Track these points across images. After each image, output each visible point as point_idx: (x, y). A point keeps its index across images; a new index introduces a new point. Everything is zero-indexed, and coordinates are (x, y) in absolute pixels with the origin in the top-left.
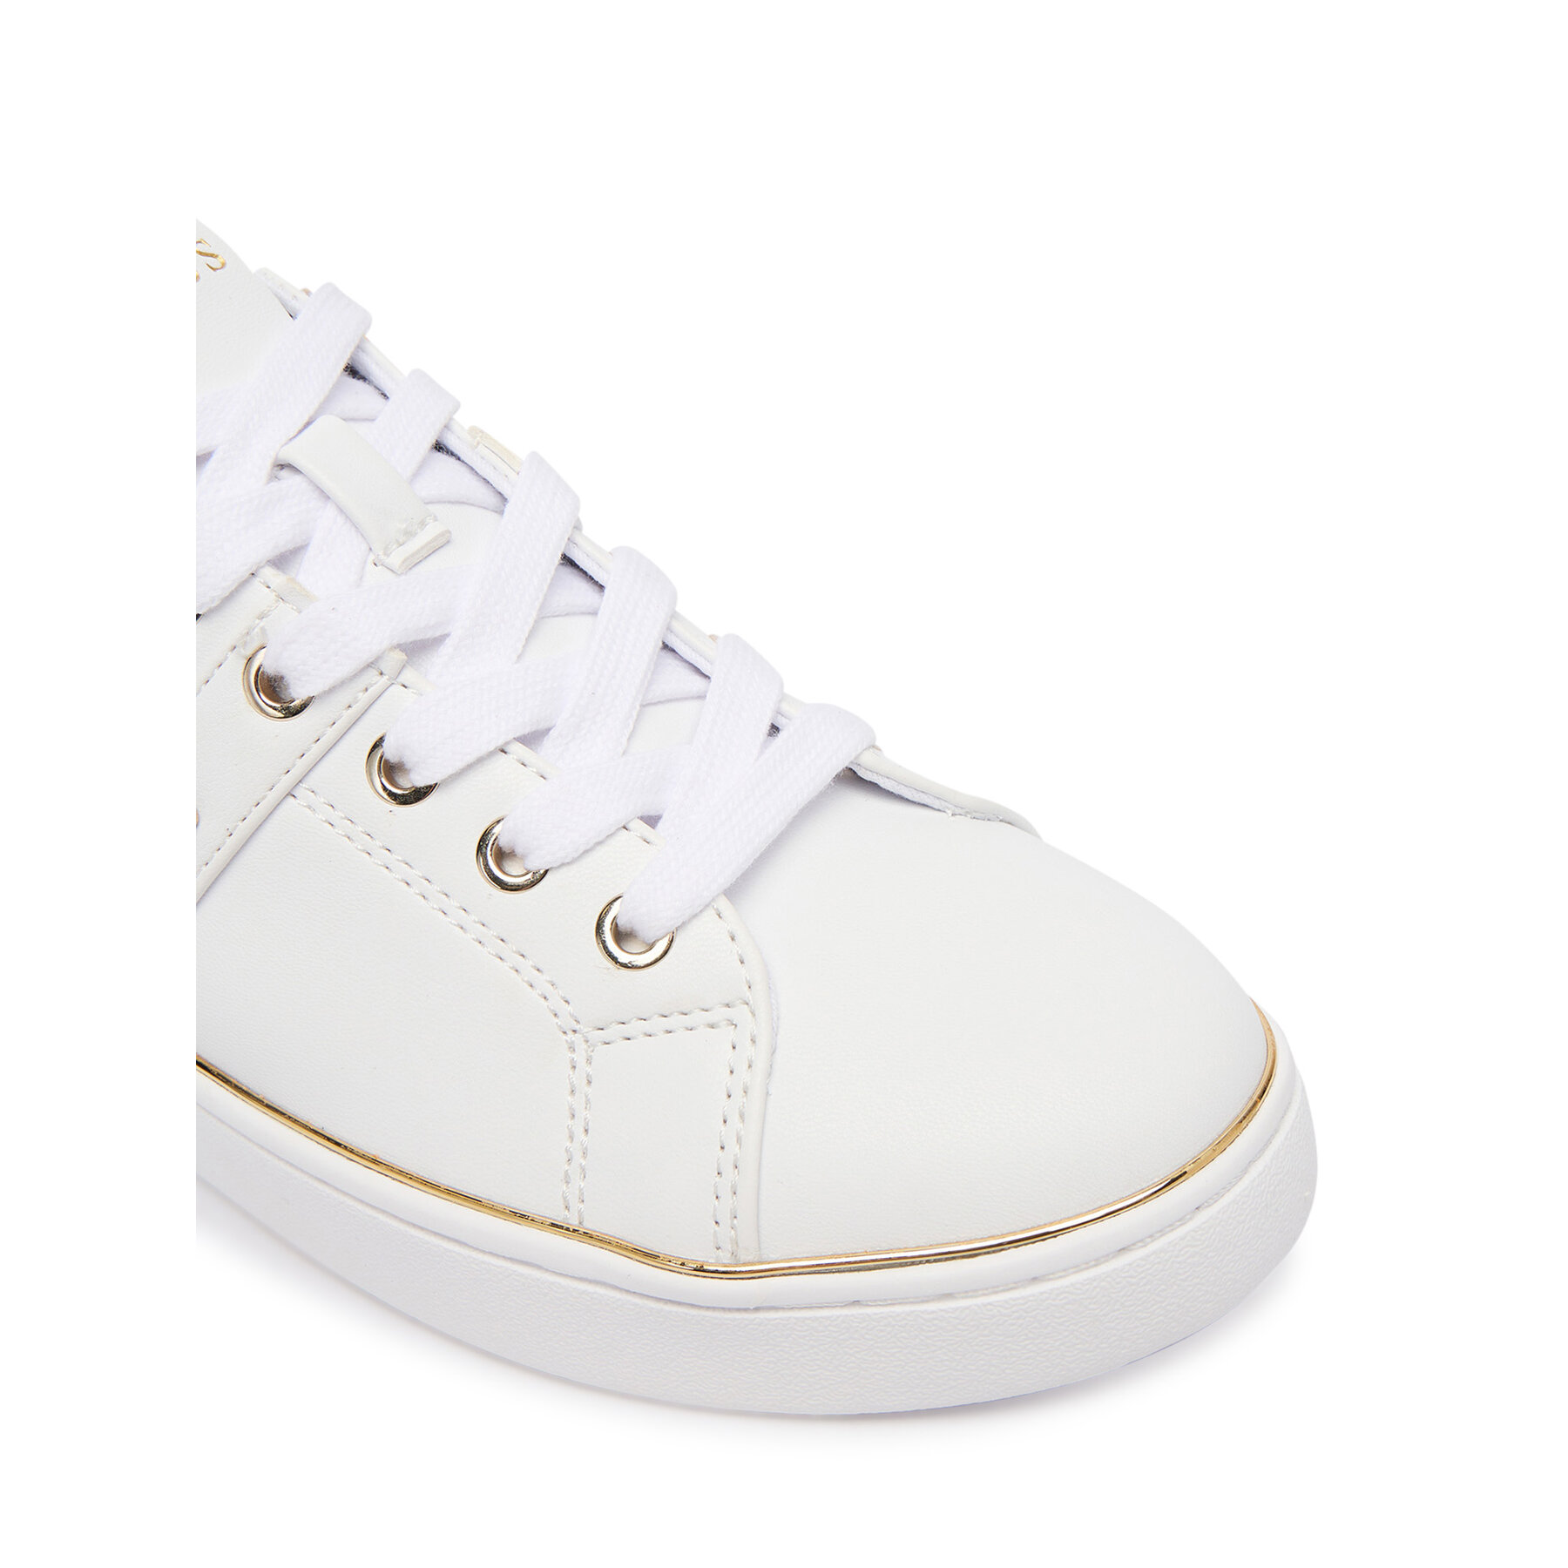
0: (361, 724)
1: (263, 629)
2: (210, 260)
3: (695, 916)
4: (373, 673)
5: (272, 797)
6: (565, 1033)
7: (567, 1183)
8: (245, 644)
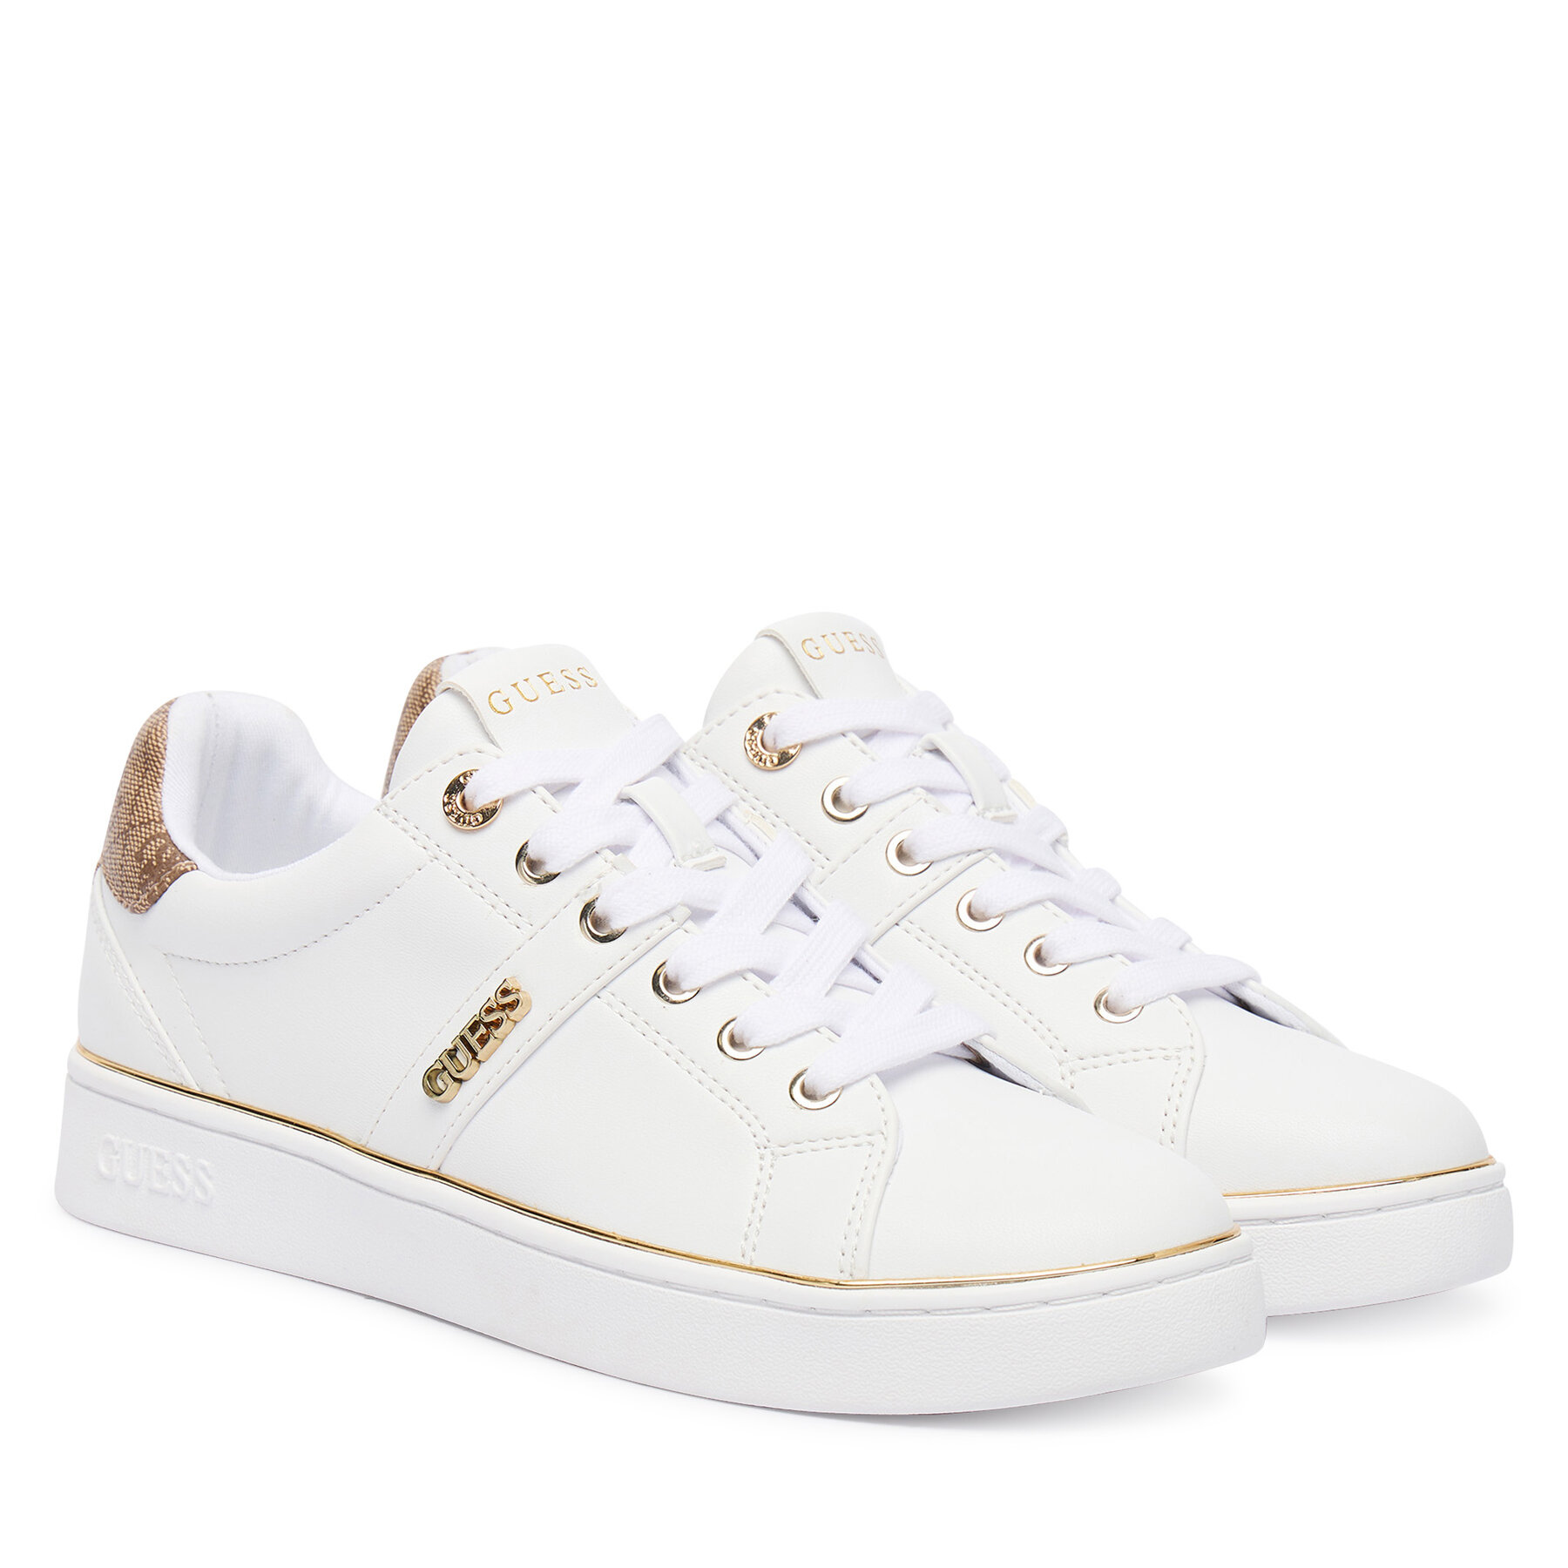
0: (653, 952)
1: (600, 886)
2: (588, 680)
3: (857, 1081)
4: (667, 918)
5: (585, 994)
6: (758, 1148)
7: (746, 1239)
8: (586, 893)
